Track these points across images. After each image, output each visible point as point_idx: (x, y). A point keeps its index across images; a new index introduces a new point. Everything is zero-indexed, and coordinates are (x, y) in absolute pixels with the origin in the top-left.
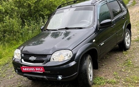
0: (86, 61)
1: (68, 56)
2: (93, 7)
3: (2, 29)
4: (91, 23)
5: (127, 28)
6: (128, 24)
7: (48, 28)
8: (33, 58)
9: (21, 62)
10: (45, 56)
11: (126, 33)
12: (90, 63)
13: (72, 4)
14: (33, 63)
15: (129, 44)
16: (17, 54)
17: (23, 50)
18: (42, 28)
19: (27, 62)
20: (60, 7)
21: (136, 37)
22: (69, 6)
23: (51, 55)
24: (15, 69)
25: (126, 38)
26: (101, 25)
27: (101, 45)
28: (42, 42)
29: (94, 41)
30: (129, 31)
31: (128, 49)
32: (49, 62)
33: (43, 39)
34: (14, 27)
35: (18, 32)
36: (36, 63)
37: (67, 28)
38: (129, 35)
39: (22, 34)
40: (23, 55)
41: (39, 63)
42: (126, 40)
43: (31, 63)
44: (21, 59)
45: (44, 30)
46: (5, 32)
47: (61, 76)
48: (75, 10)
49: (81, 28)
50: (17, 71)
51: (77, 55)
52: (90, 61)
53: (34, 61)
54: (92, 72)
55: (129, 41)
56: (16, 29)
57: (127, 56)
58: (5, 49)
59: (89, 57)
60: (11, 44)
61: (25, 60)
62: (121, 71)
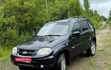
0: (61, 57)
1: (49, 52)
2: (69, 23)
3: (4, 36)
4: (66, 33)
5: (92, 40)
6: (94, 37)
7: (38, 35)
8: (25, 53)
9: (17, 55)
10: (33, 51)
11: (92, 44)
12: (64, 60)
13: (55, 21)
14: (25, 56)
15: (94, 52)
16: (15, 50)
17: (19, 48)
18: (33, 35)
19: (21, 55)
20: (47, 22)
21: (101, 48)
22: (53, 22)
23: (37, 51)
24: (12, 61)
25: (92, 47)
26: (73, 35)
27: (72, 48)
28: (32, 44)
29: (67, 44)
30: (94, 42)
31: (93, 55)
32: (36, 55)
33: (33, 42)
34: (13, 36)
35: (16, 40)
36: (27, 56)
37: (50, 36)
38: (94, 45)
39: (18, 41)
40: (19, 51)
41: (29, 56)
42: (92, 49)
43: (23, 56)
44: (17, 53)
45: (35, 37)
46: (6, 38)
47: (43, 65)
48: (57, 24)
49: (59, 36)
50: (13, 62)
51: (55, 52)
52: (64, 58)
53: (26, 54)
54: (65, 66)
55: (94, 50)
56: (14, 37)
57: (92, 60)
58: (4, 51)
59: (63, 55)
60: (9, 48)
61: (19, 54)
62: (86, 68)
